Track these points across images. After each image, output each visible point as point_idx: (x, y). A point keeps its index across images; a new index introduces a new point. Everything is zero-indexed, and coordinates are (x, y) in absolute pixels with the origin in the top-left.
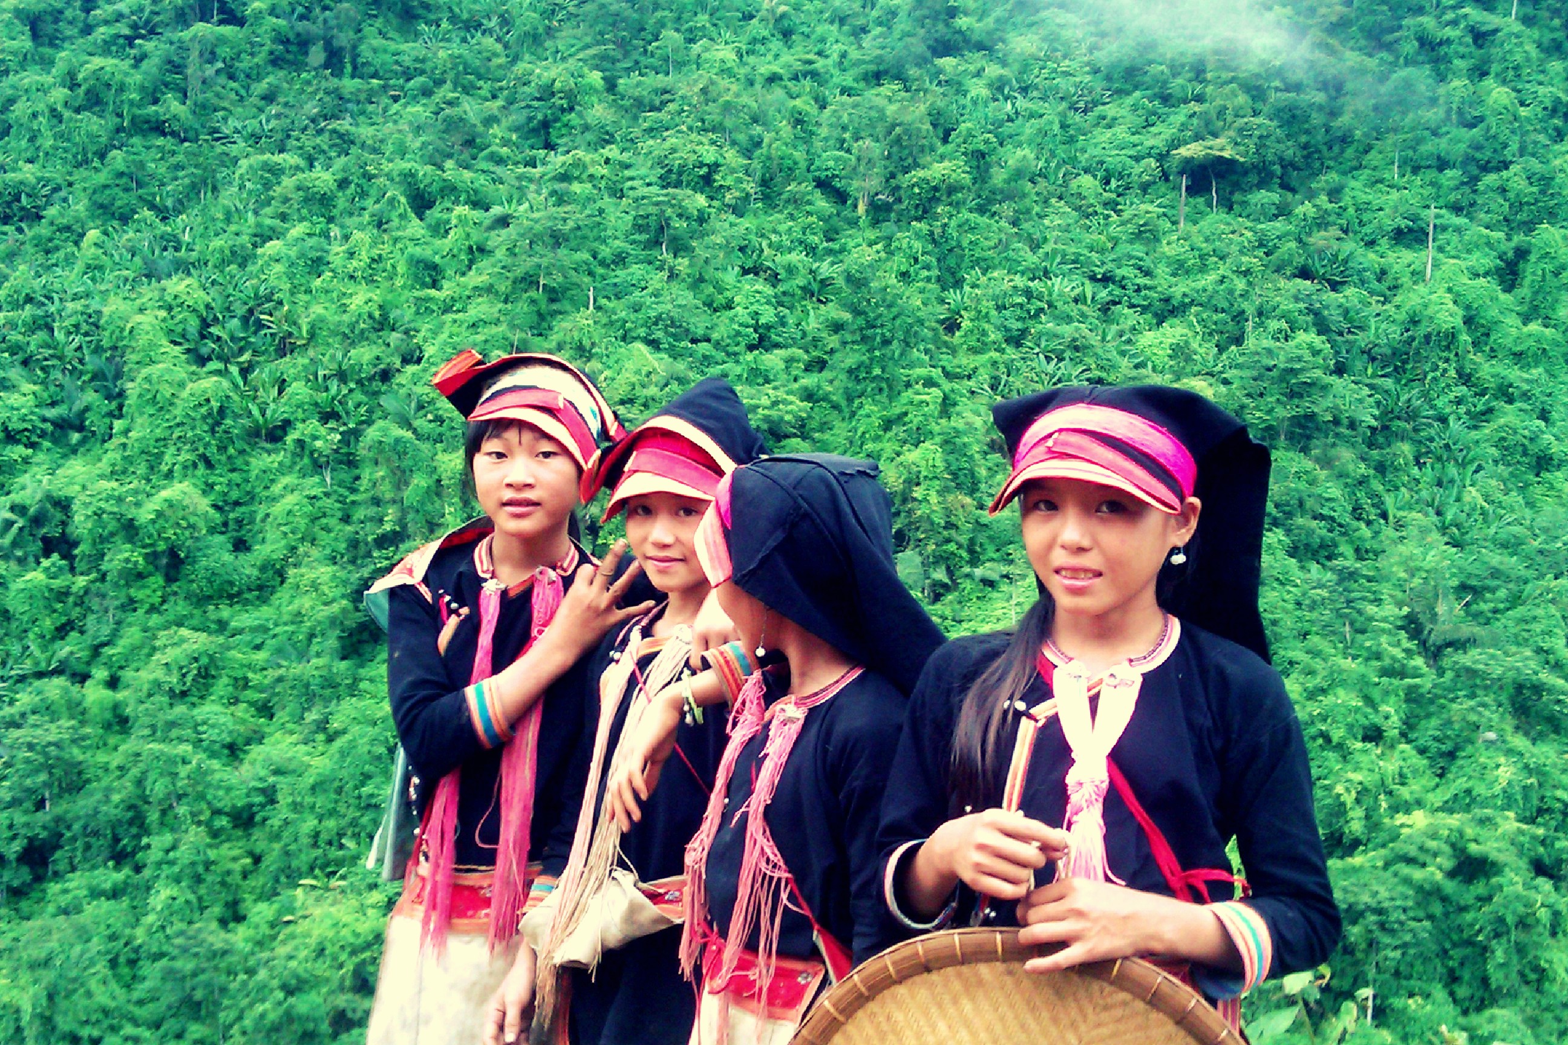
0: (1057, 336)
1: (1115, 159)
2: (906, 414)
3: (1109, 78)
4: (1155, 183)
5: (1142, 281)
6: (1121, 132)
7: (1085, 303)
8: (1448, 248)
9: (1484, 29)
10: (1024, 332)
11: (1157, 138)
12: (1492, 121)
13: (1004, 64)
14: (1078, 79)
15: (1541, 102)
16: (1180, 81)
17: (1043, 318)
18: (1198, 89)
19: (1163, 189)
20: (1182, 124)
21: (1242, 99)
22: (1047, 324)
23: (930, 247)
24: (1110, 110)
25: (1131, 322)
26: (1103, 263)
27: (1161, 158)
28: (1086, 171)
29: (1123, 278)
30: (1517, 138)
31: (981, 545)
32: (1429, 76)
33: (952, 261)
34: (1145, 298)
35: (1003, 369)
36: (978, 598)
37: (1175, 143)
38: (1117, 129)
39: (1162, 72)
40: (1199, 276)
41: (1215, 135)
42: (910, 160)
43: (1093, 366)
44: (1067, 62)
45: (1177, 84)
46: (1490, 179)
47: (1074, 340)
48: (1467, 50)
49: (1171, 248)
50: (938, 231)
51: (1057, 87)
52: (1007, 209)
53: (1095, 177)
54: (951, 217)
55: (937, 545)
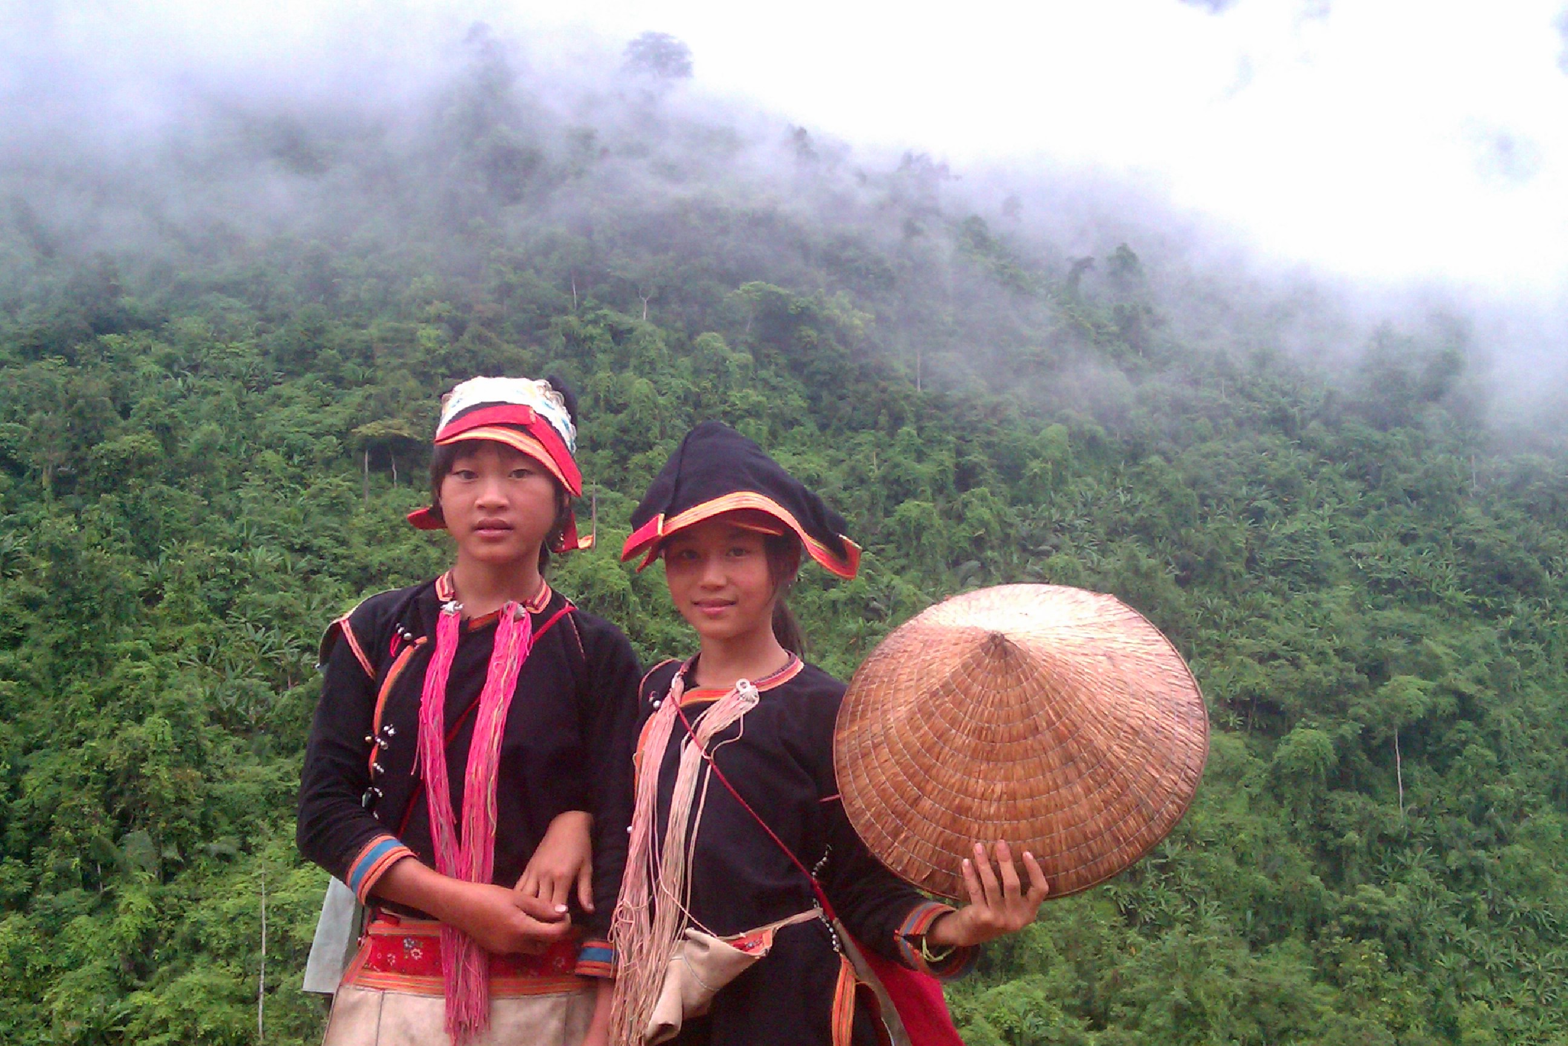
0: (263, 605)
1: (294, 437)
2: (120, 688)
3: (279, 360)
4: (337, 458)
5: (341, 551)
6: (298, 410)
7: (286, 573)
8: (608, 519)
9: (621, 328)
10: (229, 603)
11: (336, 416)
12: (636, 407)
13: (171, 343)
14: (248, 360)
15: (675, 392)
16: (349, 365)
17: (248, 588)
18: (368, 373)
19: (345, 465)
20: (359, 405)
21: (413, 383)
22: (253, 594)
23: (122, 519)
24: (285, 390)
25: (333, 590)
26: (300, 534)
27: (341, 435)
28: (268, 447)
29: (320, 548)
30: (658, 424)
31: (215, 819)
32: (577, 368)
33: (145, 533)
34: (344, 567)
35: (210, 639)
36: (214, 874)
37: (353, 423)
38: (295, 408)
39: (334, 356)
40: (392, 546)
41: (392, 415)
42: (94, 433)
43: (302, 634)
44: (235, 344)
45: (349, 368)
46: (637, 458)
47: (282, 609)
48: (608, 346)
49: (362, 520)
50: (129, 504)
51: (227, 366)
52: (198, 482)
53: (277, 452)
54: (142, 489)
55: (167, 822)
